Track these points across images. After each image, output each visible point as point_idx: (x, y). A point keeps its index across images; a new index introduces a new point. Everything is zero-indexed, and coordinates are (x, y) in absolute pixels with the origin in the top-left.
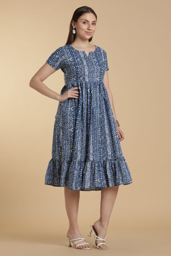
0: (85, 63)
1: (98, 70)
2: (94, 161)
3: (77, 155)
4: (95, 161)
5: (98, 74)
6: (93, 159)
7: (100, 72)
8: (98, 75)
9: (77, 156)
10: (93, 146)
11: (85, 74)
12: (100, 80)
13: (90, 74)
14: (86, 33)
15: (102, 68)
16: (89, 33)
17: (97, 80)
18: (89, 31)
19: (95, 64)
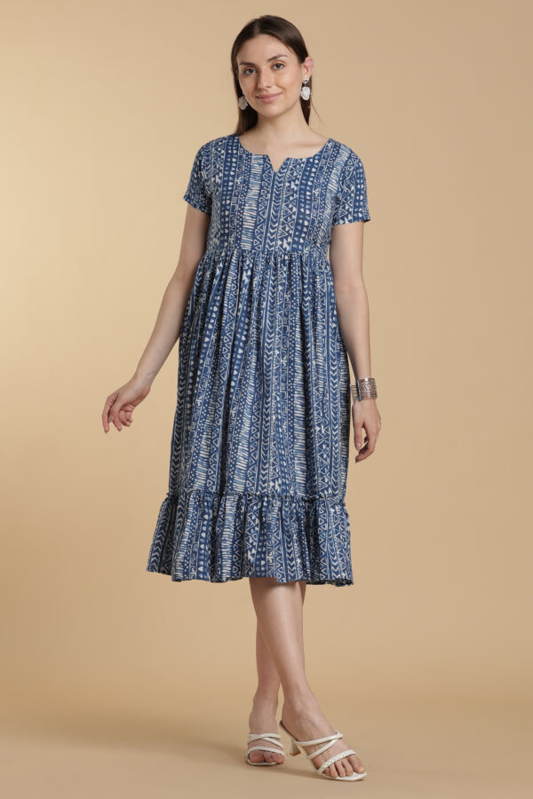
0: (254, 190)
1: (291, 216)
2: (246, 493)
3: (194, 472)
4: (249, 495)
5: (287, 229)
6: (246, 489)
7: (298, 224)
8: (288, 232)
9: (195, 477)
10: (249, 448)
11: (241, 226)
12: (293, 250)
13: (261, 228)
14: (259, 101)
15: (308, 212)
16: (267, 100)
17: (282, 246)
18: (265, 93)
19: (288, 198)
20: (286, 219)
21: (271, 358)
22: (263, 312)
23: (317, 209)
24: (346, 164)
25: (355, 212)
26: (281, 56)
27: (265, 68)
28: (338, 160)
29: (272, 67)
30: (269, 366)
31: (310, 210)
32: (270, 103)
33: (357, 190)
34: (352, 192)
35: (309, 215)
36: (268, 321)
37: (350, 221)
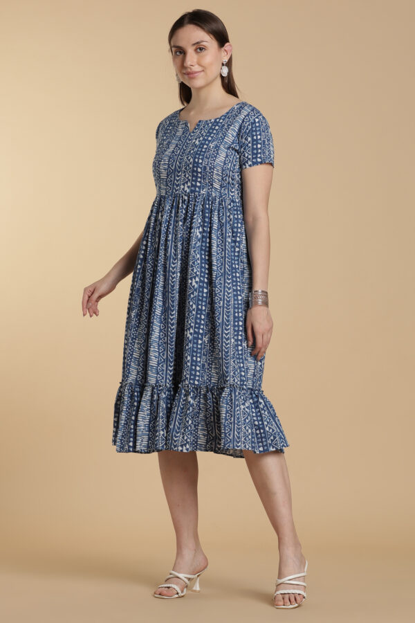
0: (171, 149)
1: (189, 166)
2: (157, 385)
3: (129, 370)
4: (160, 386)
5: (187, 176)
6: (157, 381)
7: (193, 171)
8: (188, 178)
9: (129, 373)
10: (159, 349)
11: (160, 178)
12: (192, 191)
13: (171, 177)
14: (186, 77)
15: (200, 161)
16: (191, 76)
17: (183, 189)
18: (189, 70)
19: (190, 152)
20: (186, 168)
21: (175, 279)
22: (169, 243)
23: (209, 158)
24: (243, 121)
25: (253, 158)
26: (202, 41)
27: (191, 52)
28: (237, 119)
29: (196, 50)
30: (173, 286)
31: (202, 159)
32: (193, 78)
33: (253, 140)
34: (249, 142)
35: (201, 164)
36: (173, 250)
37: (250, 166)
